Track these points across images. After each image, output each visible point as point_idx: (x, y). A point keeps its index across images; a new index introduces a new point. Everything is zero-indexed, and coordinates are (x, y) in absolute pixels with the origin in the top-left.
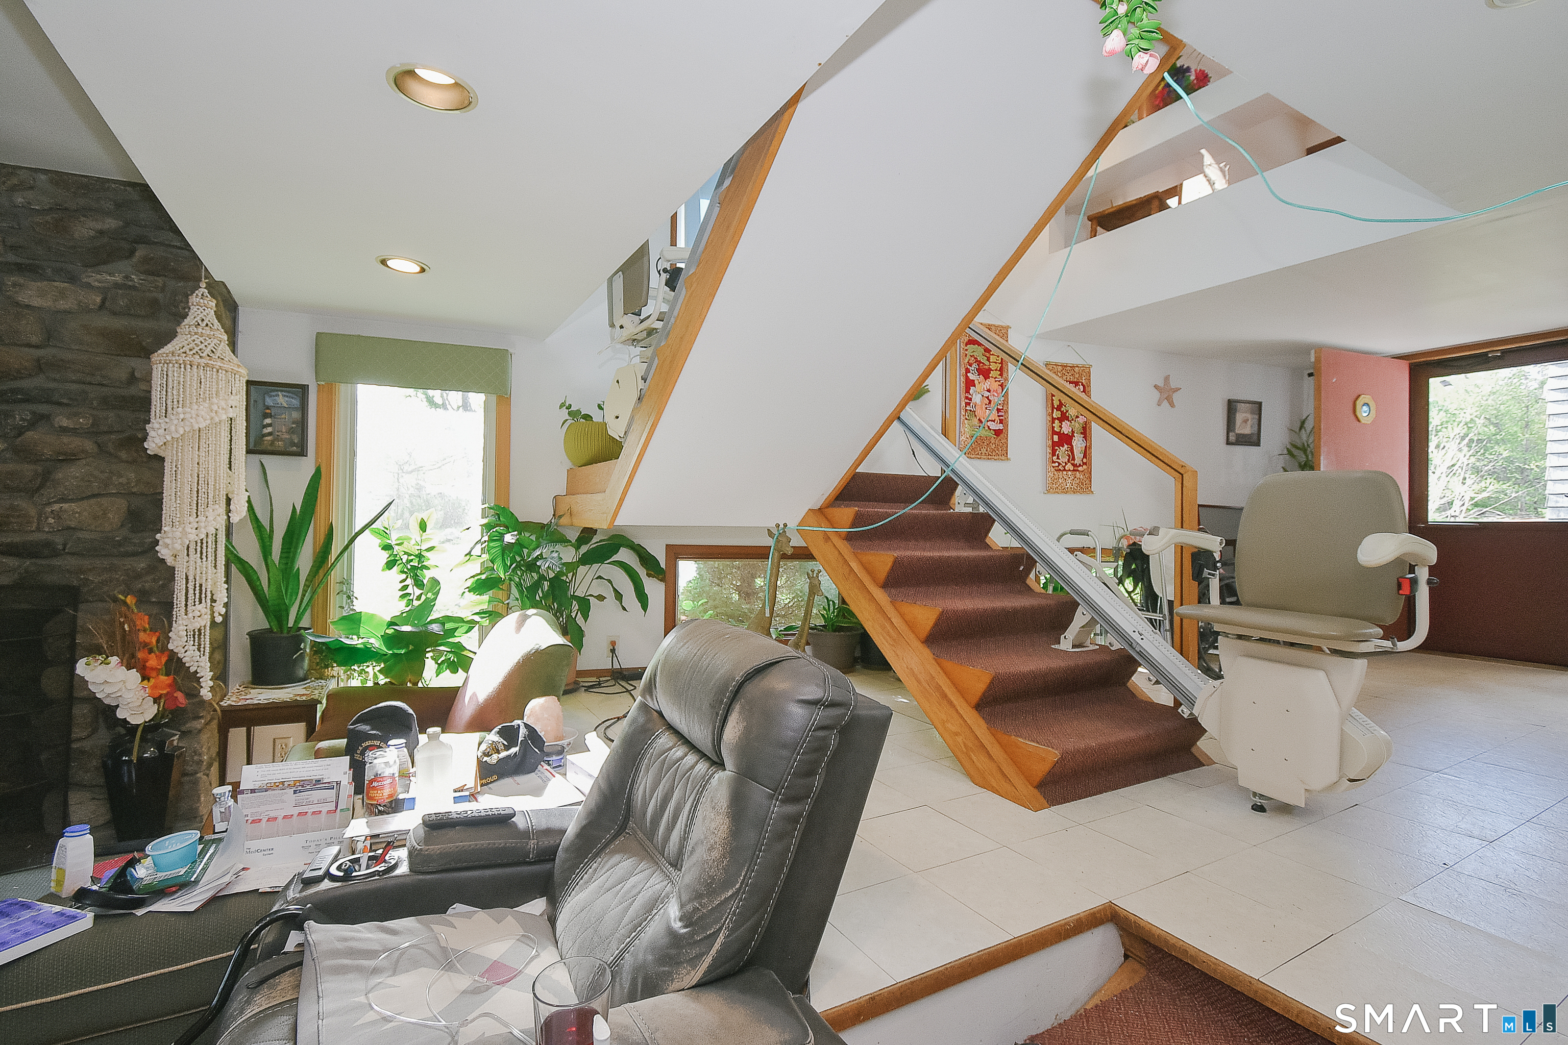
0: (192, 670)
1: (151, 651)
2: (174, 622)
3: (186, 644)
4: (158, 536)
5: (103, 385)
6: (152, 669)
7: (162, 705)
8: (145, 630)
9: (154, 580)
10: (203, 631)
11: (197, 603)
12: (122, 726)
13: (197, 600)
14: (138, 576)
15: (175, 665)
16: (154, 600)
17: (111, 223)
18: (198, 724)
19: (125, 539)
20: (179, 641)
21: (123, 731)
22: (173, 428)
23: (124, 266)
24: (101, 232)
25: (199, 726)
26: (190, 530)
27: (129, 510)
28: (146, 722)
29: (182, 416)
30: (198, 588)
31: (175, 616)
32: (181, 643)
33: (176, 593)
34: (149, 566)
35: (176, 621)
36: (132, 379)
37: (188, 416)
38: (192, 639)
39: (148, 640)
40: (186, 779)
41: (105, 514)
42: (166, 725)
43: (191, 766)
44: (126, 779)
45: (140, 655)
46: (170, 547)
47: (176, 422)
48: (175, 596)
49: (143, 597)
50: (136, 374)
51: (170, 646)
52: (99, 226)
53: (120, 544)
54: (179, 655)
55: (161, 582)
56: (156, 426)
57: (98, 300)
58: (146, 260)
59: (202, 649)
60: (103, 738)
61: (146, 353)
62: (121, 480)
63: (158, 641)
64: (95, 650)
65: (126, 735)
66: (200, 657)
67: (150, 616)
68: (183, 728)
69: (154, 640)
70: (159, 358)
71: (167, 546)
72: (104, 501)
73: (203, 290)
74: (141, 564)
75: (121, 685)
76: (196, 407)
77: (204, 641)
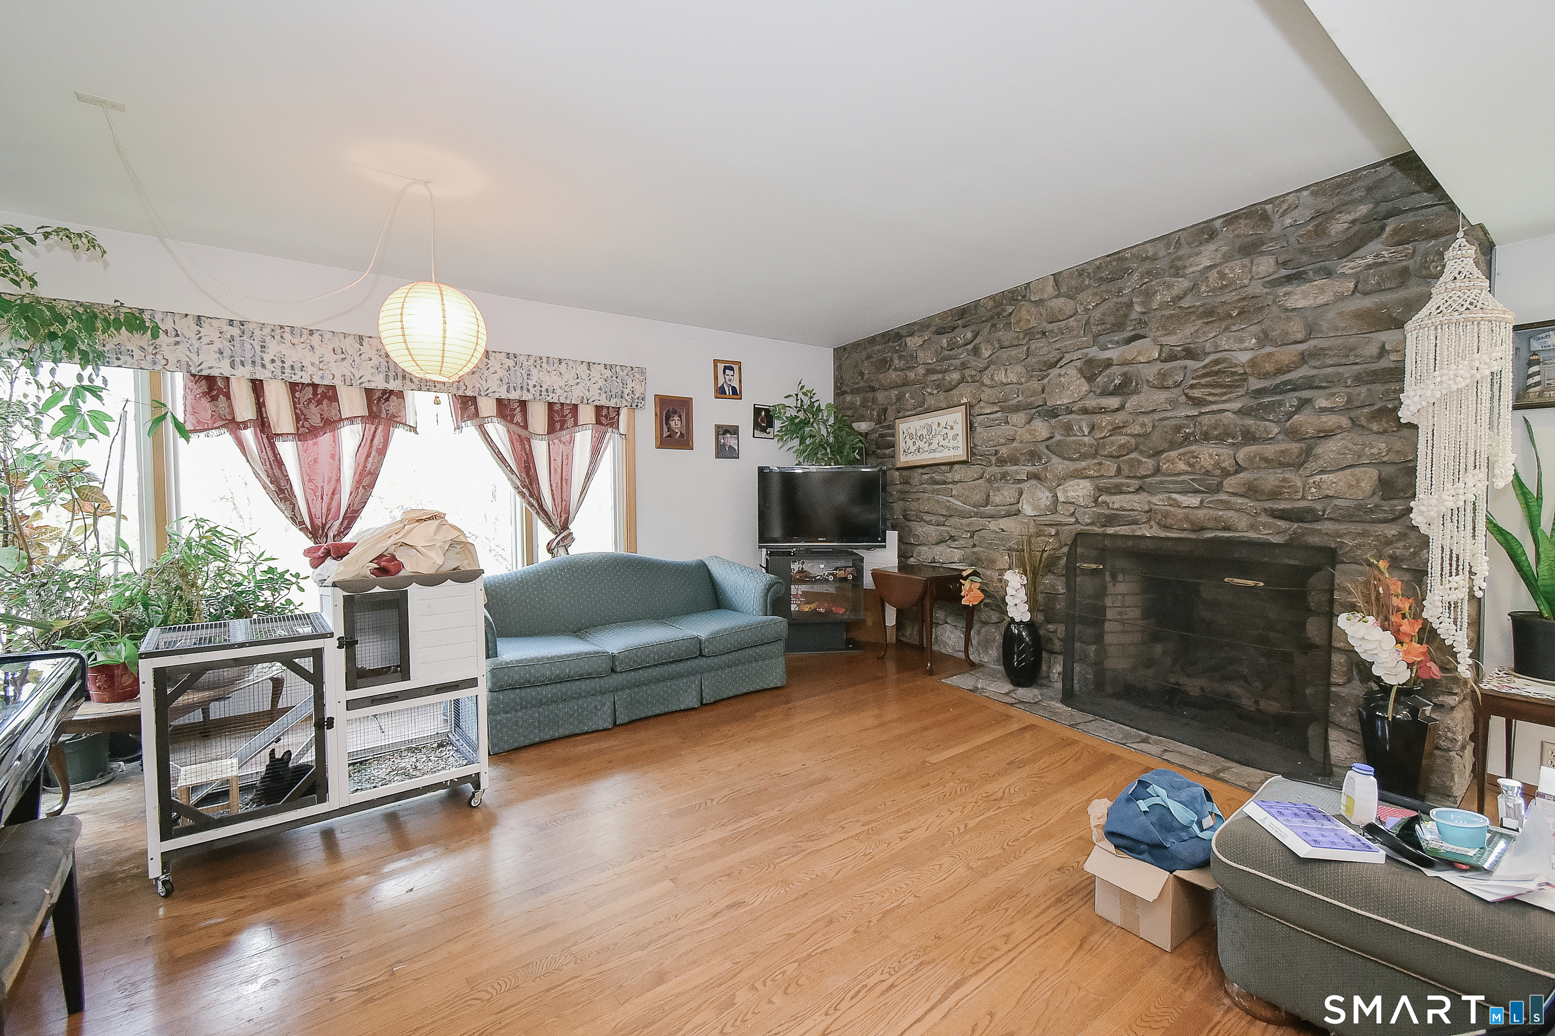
0: (1448, 643)
1: (1404, 616)
2: (1428, 591)
3: (1441, 615)
4: (1412, 504)
5: (1356, 364)
6: (1405, 634)
7: (1414, 671)
8: (1397, 596)
9: (1405, 547)
10: (1460, 604)
11: (1454, 574)
12: (1376, 682)
13: (1454, 571)
14: (1389, 543)
15: (1428, 634)
16: (1404, 567)
17: (1363, 209)
18: (1451, 700)
19: (1376, 506)
20: (1433, 610)
21: (1375, 687)
22: (1429, 393)
23: (1374, 246)
24: (1354, 222)
25: (1453, 703)
26: (1446, 497)
27: (1380, 480)
28: (1399, 685)
29: (1439, 379)
30: (1454, 559)
31: (1429, 585)
32: (1436, 614)
33: (1430, 562)
34: (1399, 532)
35: (1430, 591)
36: (1383, 352)
37: (1445, 378)
38: (1447, 611)
39: (1401, 605)
40: (1437, 752)
41: (1358, 482)
42: (1418, 692)
43: (1444, 741)
44: (1380, 734)
45: (1393, 618)
46: (1425, 514)
47: (1432, 386)
48: (1429, 564)
49: (1395, 562)
50: (1386, 347)
51: (1424, 615)
52: (1350, 217)
53: (1372, 511)
54: (1433, 625)
55: (1412, 550)
56: (1412, 393)
57: (1352, 285)
58: (1396, 232)
59: (1459, 624)
60: (1356, 689)
61: (1399, 324)
62: (1372, 451)
63: (1410, 608)
64: (1352, 608)
65: (1378, 692)
66: (1456, 631)
67: (1402, 581)
68: (1435, 700)
69: (1407, 606)
70: (1414, 325)
71: (1421, 513)
72: (1357, 471)
73: (1461, 240)
74: (1391, 531)
75: (1377, 644)
76: (1454, 367)
77: (1461, 615)
